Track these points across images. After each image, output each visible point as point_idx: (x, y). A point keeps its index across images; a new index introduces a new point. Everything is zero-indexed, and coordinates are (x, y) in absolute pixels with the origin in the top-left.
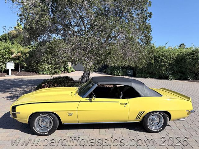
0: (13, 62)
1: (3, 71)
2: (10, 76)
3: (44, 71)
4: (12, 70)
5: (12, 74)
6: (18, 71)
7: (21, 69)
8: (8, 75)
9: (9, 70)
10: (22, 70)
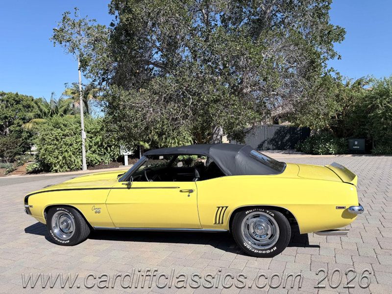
1: (117, 159)
2: (127, 166)
4: (129, 156)
5: (129, 163)
6: (139, 158)
7: (143, 153)
8: (124, 165)
9: (125, 156)
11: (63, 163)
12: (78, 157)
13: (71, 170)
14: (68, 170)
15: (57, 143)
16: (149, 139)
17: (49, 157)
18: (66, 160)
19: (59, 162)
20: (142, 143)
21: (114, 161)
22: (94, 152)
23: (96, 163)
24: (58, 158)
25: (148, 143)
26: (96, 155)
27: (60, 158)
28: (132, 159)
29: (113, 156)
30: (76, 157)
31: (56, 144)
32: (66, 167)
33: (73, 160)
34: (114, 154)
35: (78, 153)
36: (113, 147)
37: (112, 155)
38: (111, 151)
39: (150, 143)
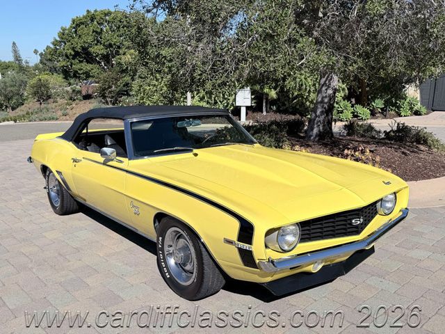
0: (249, 88)
5: (247, 119)
6: (262, 112)
7: (268, 106)
8: (240, 119)
9: (242, 108)
15: (157, 83)
20: (266, 89)
25: (275, 90)
26: (205, 103)
28: (252, 112)
31: (155, 85)
34: (228, 104)
37: (226, 105)
38: (224, 98)
39: (278, 90)
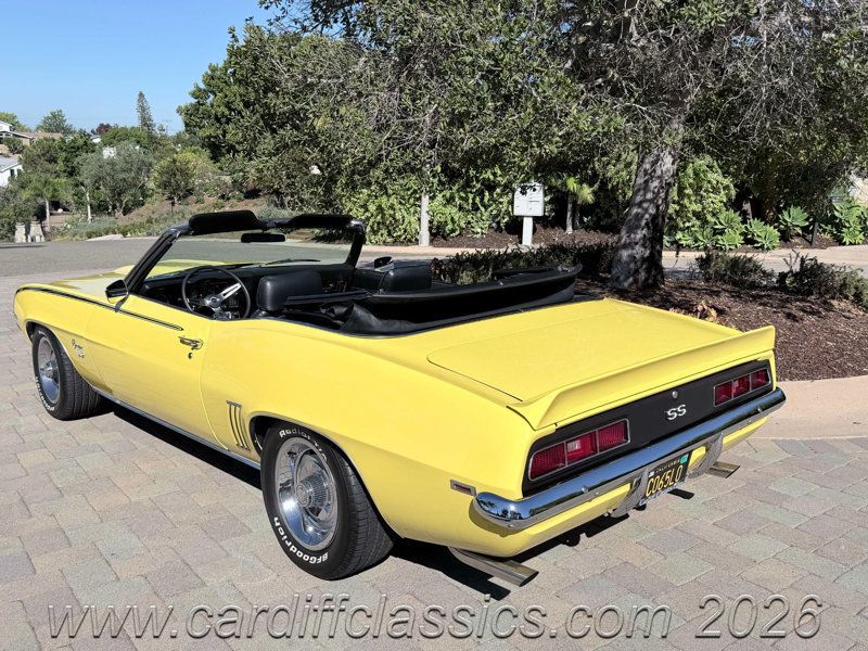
0: (539, 182)
1: (508, 224)
3: (682, 230)
5: (535, 240)
6: (565, 229)
7: (578, 216)
8: (521, 241)
9: (525, 219)
10: (581, 221)
11: (379, 223)
12: (412, 210)
13: (396, 242)
14: (389, 240)
16: (595, 175)
17: (349, 205)
18: (384, 215)
19: (368, 219)
20: (572, 184)
21: (499, 229)
22: (450, 201)
23: (453, 231)
24: (367, 210)
25: (591, 185)
26: (455, 210)
27: (372, 208)
28: (545, 227)
29: (497, 216)
30: (407, 210)
32: (385, 232)
33: (398, 216)
34: (499, 211)
35: (412, 201)
36: (498, 190)
37: (495, 212)
38: (492, 201)
39: (596, 186)
